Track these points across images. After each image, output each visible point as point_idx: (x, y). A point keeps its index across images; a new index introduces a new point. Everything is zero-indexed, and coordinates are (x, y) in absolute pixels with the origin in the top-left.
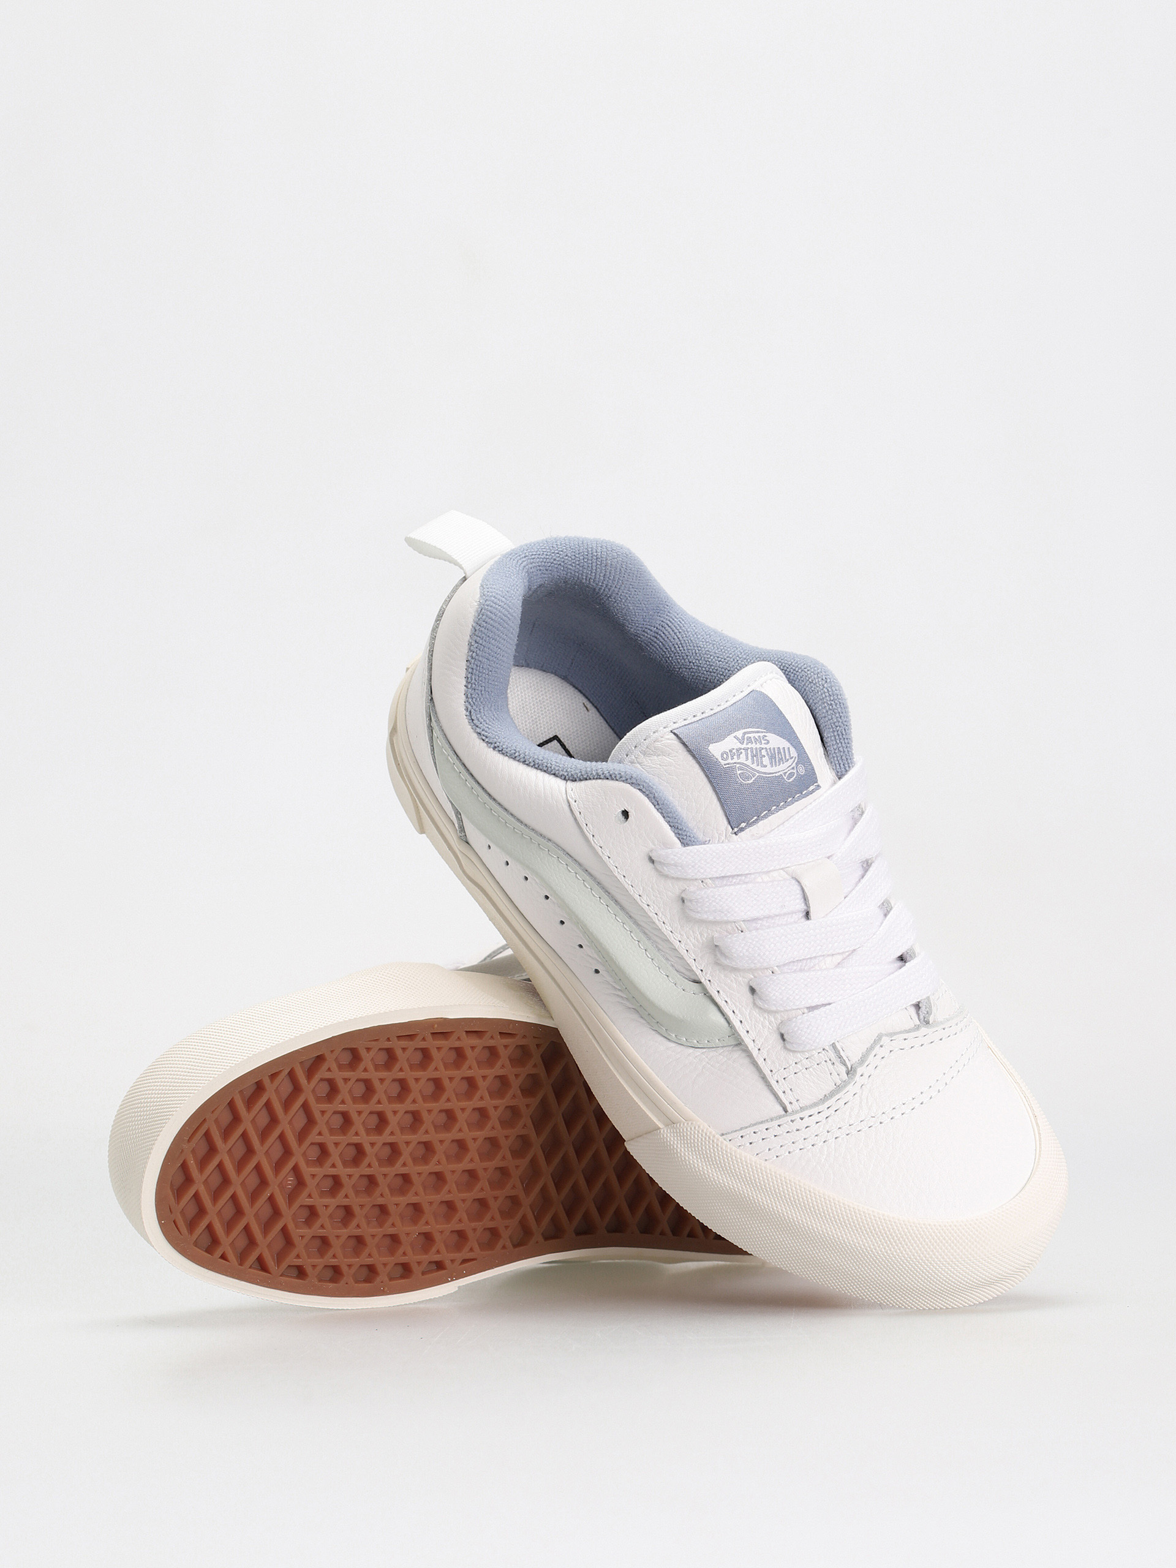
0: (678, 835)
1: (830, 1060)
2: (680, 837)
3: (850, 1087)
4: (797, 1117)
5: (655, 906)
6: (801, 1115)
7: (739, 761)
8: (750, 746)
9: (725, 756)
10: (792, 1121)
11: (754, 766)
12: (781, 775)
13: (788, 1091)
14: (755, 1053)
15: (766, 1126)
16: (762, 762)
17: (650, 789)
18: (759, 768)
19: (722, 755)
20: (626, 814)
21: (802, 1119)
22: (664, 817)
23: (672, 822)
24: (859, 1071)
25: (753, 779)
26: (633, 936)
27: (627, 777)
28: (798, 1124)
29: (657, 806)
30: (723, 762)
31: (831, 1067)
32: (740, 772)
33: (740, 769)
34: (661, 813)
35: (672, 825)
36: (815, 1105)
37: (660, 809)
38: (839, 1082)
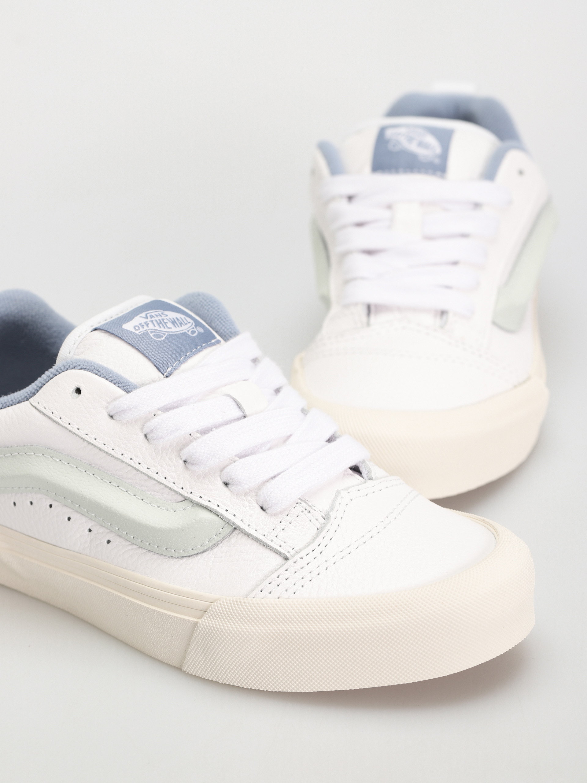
0: (123, 388)
1: (306, 510)
2: (125, 388)
3: (328, 526)
4: (297, 557)
5: (127, 452)
6: (300, 555)
7: (149, 328)
8: (153, 319)
9: (137, 328)
10: (295, 562)
11: (162, 329)
12: (185, 332)
13: (283, 544)
14: (247, 529)
15: (276, 575)
16: (167, 327)
17: (90, 364)
18: (166, 330)
19: (135, 328)
20: (78, 391)
21: (302, 558)
22: (107, 379)
23: (114, 380)
24: (333, 514)
25: (164, 337)
26: (122, 489)
27: (69, 364)
28: (300, 563)
29: (99, 374)
30: (137, 332)
31: (309, 514)
32: (152, 334)
33: (152, 332)
34: (104, 377)
35: (115, 381)
36: (308, 544)
37: (102, 374)
38: (319, 526)
